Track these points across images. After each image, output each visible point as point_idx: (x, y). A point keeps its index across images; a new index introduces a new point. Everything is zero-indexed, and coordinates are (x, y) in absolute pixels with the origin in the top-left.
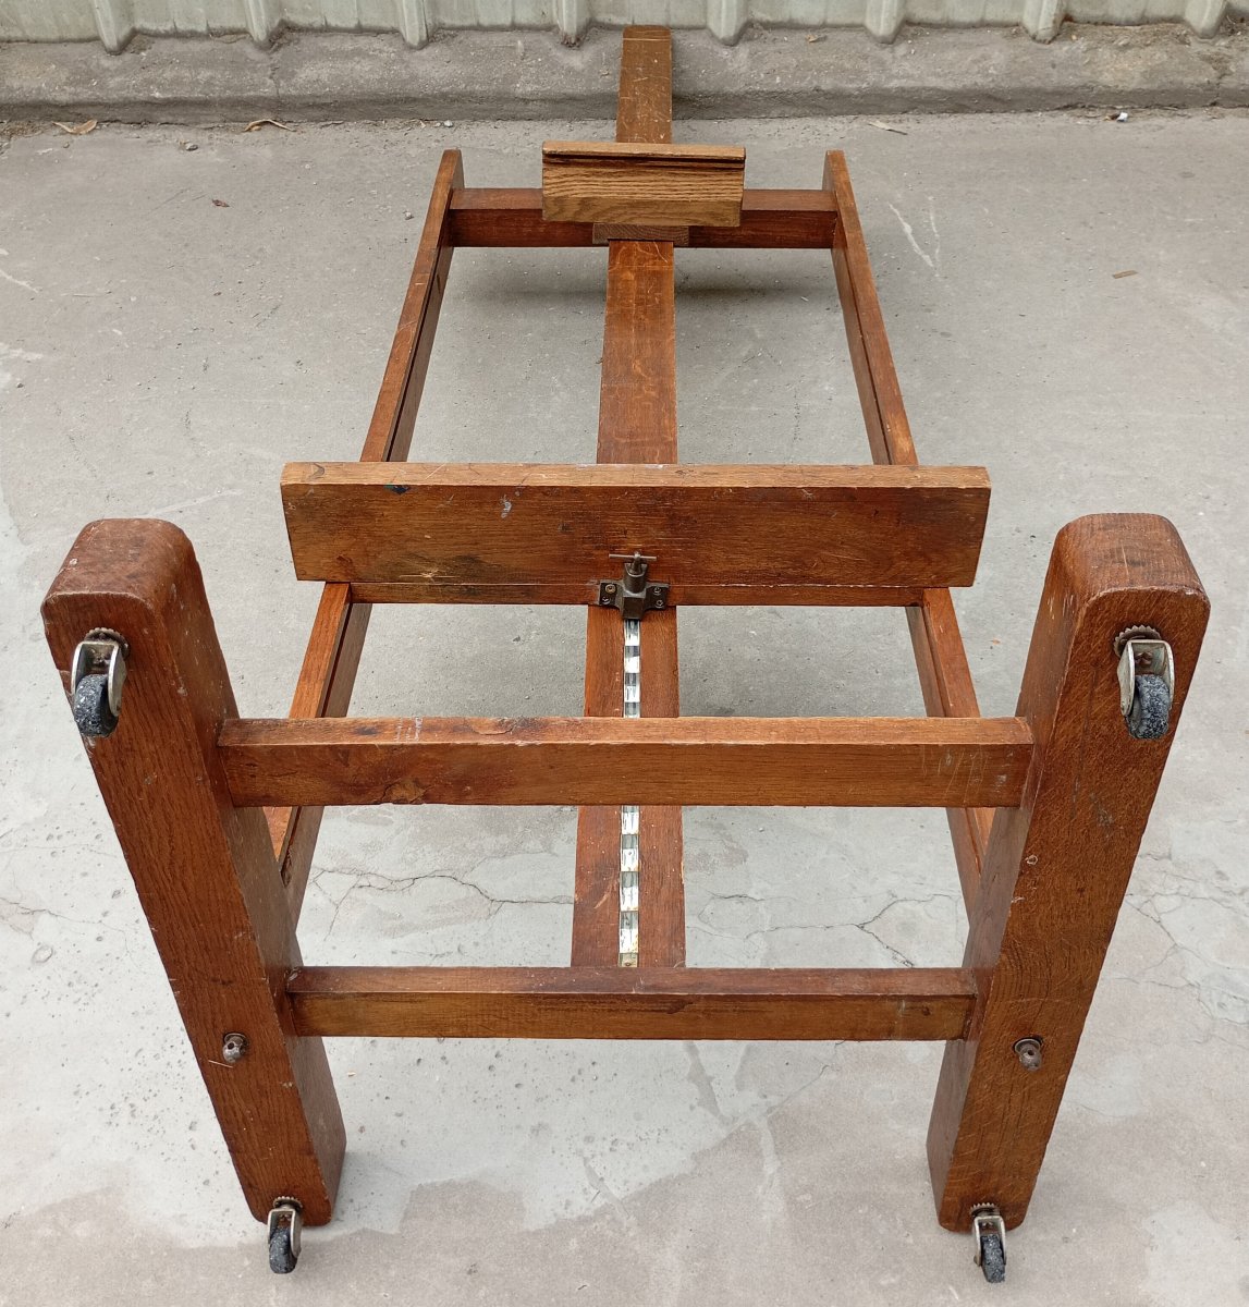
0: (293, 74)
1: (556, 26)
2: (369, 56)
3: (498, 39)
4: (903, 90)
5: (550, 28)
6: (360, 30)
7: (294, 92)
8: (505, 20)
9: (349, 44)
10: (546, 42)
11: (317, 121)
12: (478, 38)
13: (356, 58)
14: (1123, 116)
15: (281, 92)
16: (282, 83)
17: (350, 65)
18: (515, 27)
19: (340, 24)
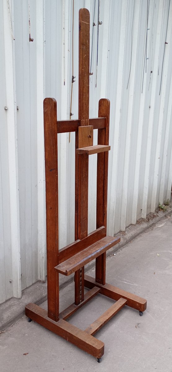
0: (3, 318)
1: (40, 280)
2: (14, 305)
3: (32, 288)
4: (92, 264)
5: (40, 281)
6: (7, 301)
7: (5, 322)
8: (31, 284)
9: (7, 305)
10: (40, 284)
11: (10, 326)
12: (28, 290)
13: (11, 307)
14: (115, 254)
15: (3, 323)
16: (2, 322)
17: (12, 309)
18: (33, 284)
19: (2, 302)
